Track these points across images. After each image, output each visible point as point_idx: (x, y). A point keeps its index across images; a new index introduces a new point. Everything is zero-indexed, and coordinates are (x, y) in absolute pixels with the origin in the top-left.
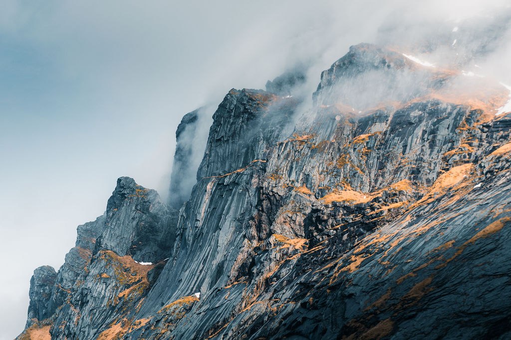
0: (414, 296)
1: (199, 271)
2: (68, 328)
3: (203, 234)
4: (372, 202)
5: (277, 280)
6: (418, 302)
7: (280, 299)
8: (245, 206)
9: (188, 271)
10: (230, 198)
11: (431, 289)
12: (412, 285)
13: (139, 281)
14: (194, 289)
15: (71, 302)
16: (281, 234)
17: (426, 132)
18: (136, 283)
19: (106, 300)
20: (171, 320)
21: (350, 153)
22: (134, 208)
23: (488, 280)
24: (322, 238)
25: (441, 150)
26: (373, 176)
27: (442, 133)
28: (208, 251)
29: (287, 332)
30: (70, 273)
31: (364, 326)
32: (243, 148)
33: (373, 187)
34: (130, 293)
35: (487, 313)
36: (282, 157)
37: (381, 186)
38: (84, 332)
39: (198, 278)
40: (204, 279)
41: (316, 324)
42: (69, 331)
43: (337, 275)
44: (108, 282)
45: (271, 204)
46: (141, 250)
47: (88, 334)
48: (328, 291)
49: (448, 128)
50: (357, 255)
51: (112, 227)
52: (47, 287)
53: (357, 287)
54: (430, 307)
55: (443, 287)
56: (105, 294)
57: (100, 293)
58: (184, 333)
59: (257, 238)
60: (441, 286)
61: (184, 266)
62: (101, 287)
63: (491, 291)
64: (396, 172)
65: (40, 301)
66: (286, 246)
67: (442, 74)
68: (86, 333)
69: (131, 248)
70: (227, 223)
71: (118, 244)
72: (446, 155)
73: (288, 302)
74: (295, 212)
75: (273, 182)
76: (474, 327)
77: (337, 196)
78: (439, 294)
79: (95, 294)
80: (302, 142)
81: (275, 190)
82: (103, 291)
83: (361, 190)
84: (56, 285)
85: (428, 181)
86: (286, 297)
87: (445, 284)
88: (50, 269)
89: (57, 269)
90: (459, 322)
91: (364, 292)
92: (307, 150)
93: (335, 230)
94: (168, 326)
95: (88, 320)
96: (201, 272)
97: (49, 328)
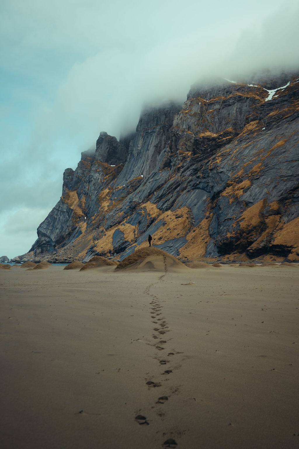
0: (256, 170)
1: (141, 167)
2: (85, 191)
3: (141, 152)
4: (219, 136)
5: (182, 168)
6: (259, 172)
7: (185, 175)
8: (158, 141)
9: (136, 167)
10: (152, 137)
11: (263, 168)
12: (252, 166)
13: (111, 172)
14: (140, 174)
15: (85, 181)
16: (182, 150)
17: (237, 108)
18: (110, 173)
19: (100, 180)
20: (133, 186)
21: (206, 117)
22: (107, 144)
23: (290, 163)
24: (199, 151)
25: (245, 115)
26: (217, 126)
27: (244, 109)
28: (144, 159)
29: (193, 188)
30: (81, 170)
31: (235, 183)
32: (156, 118)
33: (218, 131)
34: (109, 177)
35: (295, 176)
36: (179, 119)
37: (221, 130)
38: (92, 192)
39: (141, 170)
40: (144, 170)
41: (207, 184)
42: (85, 192)
43: (212, 165)
44: (100, 173)
45: (176, 138)
46: (110, 160)
47: (94, 193)
48: (209, 171)
49: (246, 106)
50: (218, 157)
51: (99, 151)
52: (71, 176)
53: (224, 169)
54: (265, 174)
55: (268, 166)
56: (99, 178)
57: (97, 177)
58: (144, 190)
59: (170, 152)
60: (267, 166)
61: (134, 166)
62: (97, 175)
63: (293, 167)
64: (227, 124)
65: (68, 182)
66: (184, 155)
67: (240, 85)
68: (93, 193)
69: (107, 160)
70: (152, 148)
71: (102, 158)
72: (247, 117)
73: (189, 176)
74: (186, 141)
75: (177, 129)
76: (291, 181)
77: (204, 134)
78: (267, 169)
79: (95, 178)
80: (186, 113)
81: (177, 132)
82: (98, 176)
83: (213, 132)
84: (75, 175)
85: (240, 128)
86: (188, 174)
87: (268, 165)
88: (71, 169)
89: (74, 170)
90: (282, 180)
91: (228, 170)
92: (189, 116)
93: (204, 148)
94: (132, 188)
95: (93, 188)
96: (142, 167)
97: (76, 191)
